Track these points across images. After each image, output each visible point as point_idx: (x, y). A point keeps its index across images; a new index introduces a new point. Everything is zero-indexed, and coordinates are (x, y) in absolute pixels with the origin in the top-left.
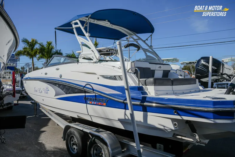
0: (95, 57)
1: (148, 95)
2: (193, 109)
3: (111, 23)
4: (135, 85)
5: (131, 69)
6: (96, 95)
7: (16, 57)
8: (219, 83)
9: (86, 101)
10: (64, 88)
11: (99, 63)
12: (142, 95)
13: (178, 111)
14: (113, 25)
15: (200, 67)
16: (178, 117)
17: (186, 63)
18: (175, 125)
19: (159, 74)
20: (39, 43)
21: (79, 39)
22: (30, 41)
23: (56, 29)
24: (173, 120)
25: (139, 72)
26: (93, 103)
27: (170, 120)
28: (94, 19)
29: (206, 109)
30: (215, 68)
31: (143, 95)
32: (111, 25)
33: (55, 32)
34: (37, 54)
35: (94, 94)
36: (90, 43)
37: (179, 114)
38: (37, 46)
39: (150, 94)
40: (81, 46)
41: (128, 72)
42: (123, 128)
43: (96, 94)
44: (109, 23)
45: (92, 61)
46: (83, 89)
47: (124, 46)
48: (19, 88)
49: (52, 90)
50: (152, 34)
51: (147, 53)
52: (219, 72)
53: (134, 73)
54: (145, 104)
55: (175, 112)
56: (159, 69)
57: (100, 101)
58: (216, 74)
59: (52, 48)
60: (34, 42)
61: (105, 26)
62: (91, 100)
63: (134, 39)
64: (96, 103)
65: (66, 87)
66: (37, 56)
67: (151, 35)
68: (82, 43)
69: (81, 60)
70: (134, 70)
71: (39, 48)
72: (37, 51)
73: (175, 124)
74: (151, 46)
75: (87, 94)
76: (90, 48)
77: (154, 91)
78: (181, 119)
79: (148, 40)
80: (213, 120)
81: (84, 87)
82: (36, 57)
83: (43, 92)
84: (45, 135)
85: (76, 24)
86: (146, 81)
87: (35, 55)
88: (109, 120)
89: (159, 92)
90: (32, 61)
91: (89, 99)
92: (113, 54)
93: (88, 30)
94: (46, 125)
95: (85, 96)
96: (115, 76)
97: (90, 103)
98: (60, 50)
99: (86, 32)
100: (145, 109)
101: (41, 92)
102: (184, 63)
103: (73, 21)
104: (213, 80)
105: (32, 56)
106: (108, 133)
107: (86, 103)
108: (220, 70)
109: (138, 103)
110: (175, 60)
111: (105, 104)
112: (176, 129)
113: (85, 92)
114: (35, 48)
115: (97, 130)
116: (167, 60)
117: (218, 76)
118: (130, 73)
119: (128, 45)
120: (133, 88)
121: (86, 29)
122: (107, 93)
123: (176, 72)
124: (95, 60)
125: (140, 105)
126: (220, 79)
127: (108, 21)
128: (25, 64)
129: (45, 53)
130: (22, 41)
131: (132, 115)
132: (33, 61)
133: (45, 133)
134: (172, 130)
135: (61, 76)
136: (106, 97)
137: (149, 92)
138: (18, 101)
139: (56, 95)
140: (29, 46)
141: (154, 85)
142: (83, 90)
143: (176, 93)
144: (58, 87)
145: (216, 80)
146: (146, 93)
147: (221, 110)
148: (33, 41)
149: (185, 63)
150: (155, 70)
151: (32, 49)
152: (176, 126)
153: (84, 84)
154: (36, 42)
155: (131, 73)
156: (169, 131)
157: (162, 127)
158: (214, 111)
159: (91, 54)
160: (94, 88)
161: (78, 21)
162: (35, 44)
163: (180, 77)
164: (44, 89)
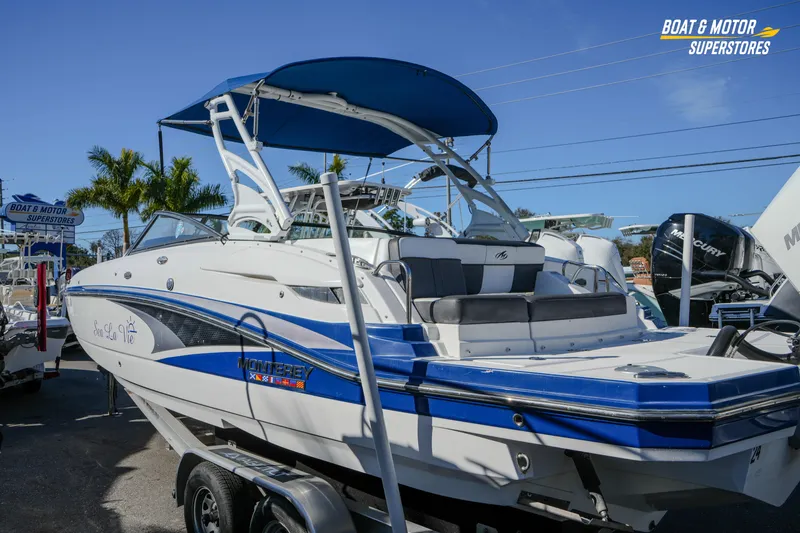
0: (274, 222)
1: (436, 354)
2: (571, 410)
3: (349, 103)
4: (397, 320)
5: (389, 263)
6: (273, 353)
7: (69, 211)
8: (733, 304)
9: (244, 369)
10: (179, 325)
11: (289, 242)
12: (414, 355)
13: (528, 417)
14: (358, 110)
15: (668, 250)
16: (527, 437)
17: (639, 231)
18: (522, 462)
19: (497, 280)
20: (146, 163)
21: (227, 160)
22: (117, 156)
23: (160, 123)
24: (513, 446)
25: (409, 277)
26: (265, 378)
27: (504, 447)
28: (290, 89)
29: (614, 413)
30: (720, 253)
31: (418, 356)
32: (351, 108)
33: (160, 133)
34: (140, 199)
35: (270, 350)
36: (260, 175)
37: (529, 428)
38: (141, 175)
39: (445, 352)
40: (233, 183)
41: (377, 275)
42: (360, 469)
43: (276, 350)
44: (343, 104)
45: (267, 236)
46: (236, 330)
47: (421, 175)
48: (61, 318)
49: (145, 332)
50: (491, 138)
51: (475, 201)
52: (733, 264)
53: (398, 279)
54: (425, 387)
55: (518, 420)
56: (499, 261)
57: (286, 374)
58: (721, 273)
59: (190, 182)
60: (131, 162)
61: (331, 111)
62: (258, 368)
63: (433, 155)
64: (275, 379)
65: (186, 322)
66: (142, 207)
67: (488, 143)
68: (236, 172)
69: (233, 230)
70: (396, 266)
71: (146, 180)
72: (139, 191)
73: (523, 458)
74: (488, 178)
75: (248, 349)
76: (260, 192)
77: (458, 343)
78: (537, 442)
79: (477, 159)
80: (638, 450)
81: (239, 323)
82: (137, 210)
83: (120, 336)
84: (129, 482)
85: (222, 107)
86: (435, 306)
87: (133, 203)
88: (317, 440)
89: (475, 347)
90: (122, 225)
91: (254, 365)
92: (376, 203)
93: (255, 130)
94: (140, 446)
95: (243, 353)
96: (332, 289)
97: (258, 379)
98: (218, 187)
99: (251, 136)
100: (423, 407)
101: (114, 338)
102: (632, 229)
103: (213, 98)
104: (714, 293)
105: (122, 208)
106: (314, 483)
107: (245, 378)
108: (735, 257)
109: (400, 383)
110: (598, 222)
111: (300, 384)
112: (523, 477)
113: (242, 341)
114: (132, 179)
115: (283, 470)
116: (571, 220)
117: (729, 280)
118: (384, 277)
119: (432, 170)
120: (386, 333)
121: (248, 125)
122: (307, 346)
123: (563, 271)
124: (275, 232)
125: (407, 391)
126: (735, 291)
127: (340, 96)
128: (104, 233)
129: (167, 198)
130: (91, 158)
131: (378, 427)
132: (126, 223)
133: (131, 474)
134: (512, 481)
135: (170, 286)
136: (303, 362)
137: (442, 346)
138: (57, 361)
139: (157, 349)
140: (115, 175)
141: (458, 320)
142: (235, 334)
143: (543, 348)
144: (162, 320)
145: (724, 293)
146: (430, 350)
147: (663, 416)
148: (127, 156)
149: (637, 229)
150: (483, 265)
151: (123, 186)
152: (523, 468)
153: (237, 315)
154: (137, 161)
155: (389, 278)
156: (503, 483)
157: (479, 471)
158: (639, 418)
159: (263, 212)
160: (269, 330)
161: (227, 99)
162: (134, 166)
163: (576, 290)
164: (122, 329)
